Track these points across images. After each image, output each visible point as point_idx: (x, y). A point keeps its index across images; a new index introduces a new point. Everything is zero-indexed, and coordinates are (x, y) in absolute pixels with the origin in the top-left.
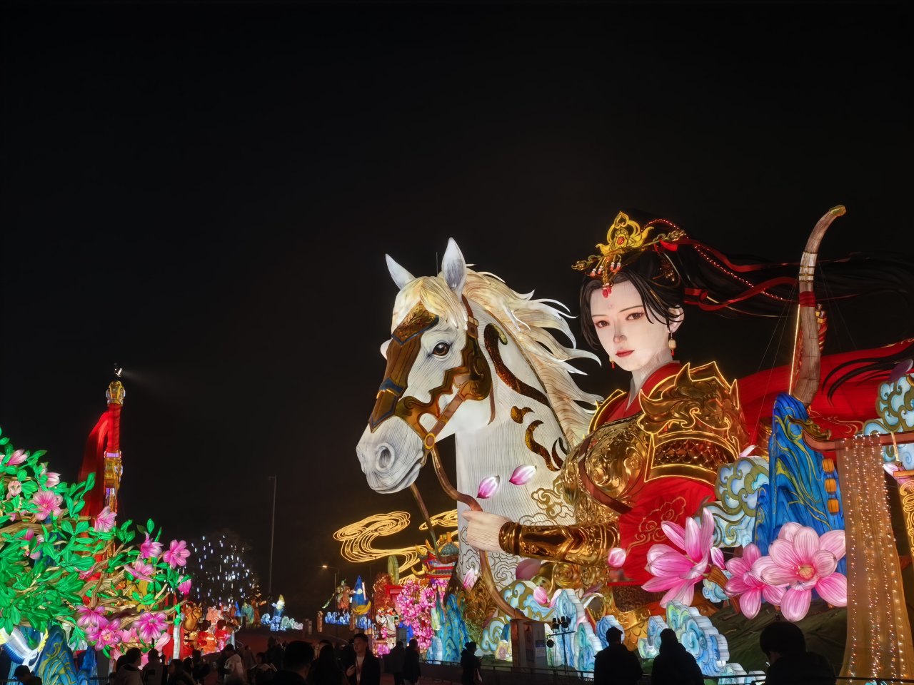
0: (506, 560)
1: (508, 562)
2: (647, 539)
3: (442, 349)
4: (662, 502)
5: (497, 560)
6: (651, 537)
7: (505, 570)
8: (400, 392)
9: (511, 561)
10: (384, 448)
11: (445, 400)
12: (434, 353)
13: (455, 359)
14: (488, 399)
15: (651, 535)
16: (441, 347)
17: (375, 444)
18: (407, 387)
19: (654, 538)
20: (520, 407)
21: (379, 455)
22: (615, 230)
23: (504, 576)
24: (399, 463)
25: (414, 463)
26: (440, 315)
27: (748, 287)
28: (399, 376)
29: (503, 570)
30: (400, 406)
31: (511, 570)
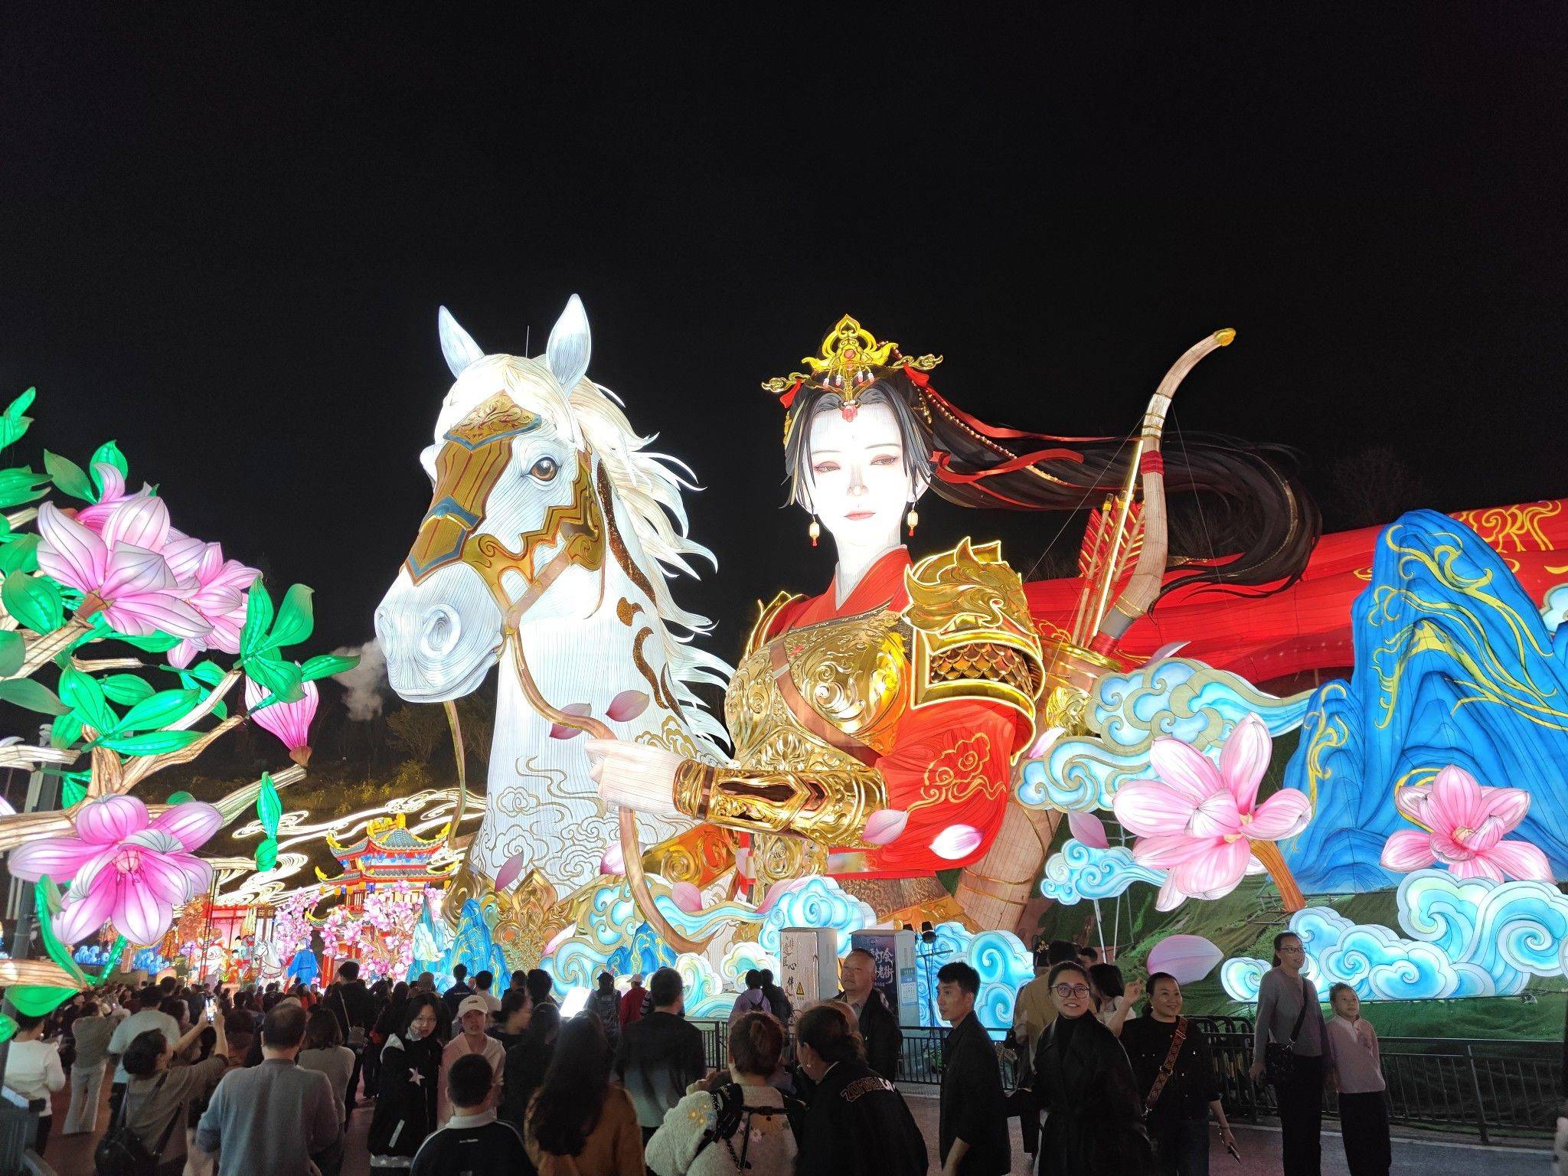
0: (586, 843)
1: (589, 845)
2: (939, 798)
3: (546, 470)
4: (955, 740)
5: (568, 843)
6: (947, 796)
7: (582, 859)
8: (472, 524)
9: (593, 845)
10: (442, 615)
11: (544, 555)
12: (531, 473)
13: (563, 494)
14: (597, 573)
15: (947, 791)
16: (545, 464)
17: (422, 606)
18: (484, 518)
19: (950, 796)
20: (631, 602)
21: (432, 623)
22: (837, 341)
23: (579, 868)
24: (464, 647)
25: (487, 652)
26: (545, 415)
27: (1009, 459)
28: (471, 497)
29: (577, 859)
30: (471, 546)
31: (592, 860)
